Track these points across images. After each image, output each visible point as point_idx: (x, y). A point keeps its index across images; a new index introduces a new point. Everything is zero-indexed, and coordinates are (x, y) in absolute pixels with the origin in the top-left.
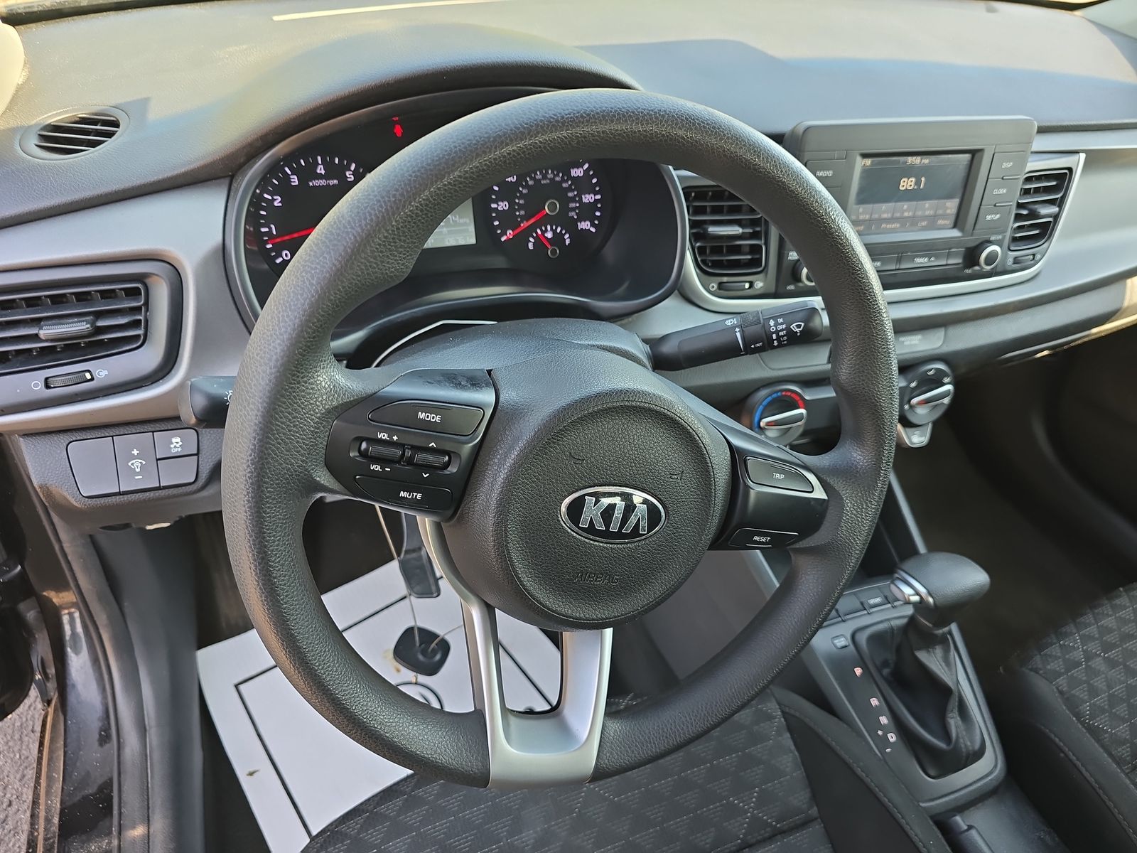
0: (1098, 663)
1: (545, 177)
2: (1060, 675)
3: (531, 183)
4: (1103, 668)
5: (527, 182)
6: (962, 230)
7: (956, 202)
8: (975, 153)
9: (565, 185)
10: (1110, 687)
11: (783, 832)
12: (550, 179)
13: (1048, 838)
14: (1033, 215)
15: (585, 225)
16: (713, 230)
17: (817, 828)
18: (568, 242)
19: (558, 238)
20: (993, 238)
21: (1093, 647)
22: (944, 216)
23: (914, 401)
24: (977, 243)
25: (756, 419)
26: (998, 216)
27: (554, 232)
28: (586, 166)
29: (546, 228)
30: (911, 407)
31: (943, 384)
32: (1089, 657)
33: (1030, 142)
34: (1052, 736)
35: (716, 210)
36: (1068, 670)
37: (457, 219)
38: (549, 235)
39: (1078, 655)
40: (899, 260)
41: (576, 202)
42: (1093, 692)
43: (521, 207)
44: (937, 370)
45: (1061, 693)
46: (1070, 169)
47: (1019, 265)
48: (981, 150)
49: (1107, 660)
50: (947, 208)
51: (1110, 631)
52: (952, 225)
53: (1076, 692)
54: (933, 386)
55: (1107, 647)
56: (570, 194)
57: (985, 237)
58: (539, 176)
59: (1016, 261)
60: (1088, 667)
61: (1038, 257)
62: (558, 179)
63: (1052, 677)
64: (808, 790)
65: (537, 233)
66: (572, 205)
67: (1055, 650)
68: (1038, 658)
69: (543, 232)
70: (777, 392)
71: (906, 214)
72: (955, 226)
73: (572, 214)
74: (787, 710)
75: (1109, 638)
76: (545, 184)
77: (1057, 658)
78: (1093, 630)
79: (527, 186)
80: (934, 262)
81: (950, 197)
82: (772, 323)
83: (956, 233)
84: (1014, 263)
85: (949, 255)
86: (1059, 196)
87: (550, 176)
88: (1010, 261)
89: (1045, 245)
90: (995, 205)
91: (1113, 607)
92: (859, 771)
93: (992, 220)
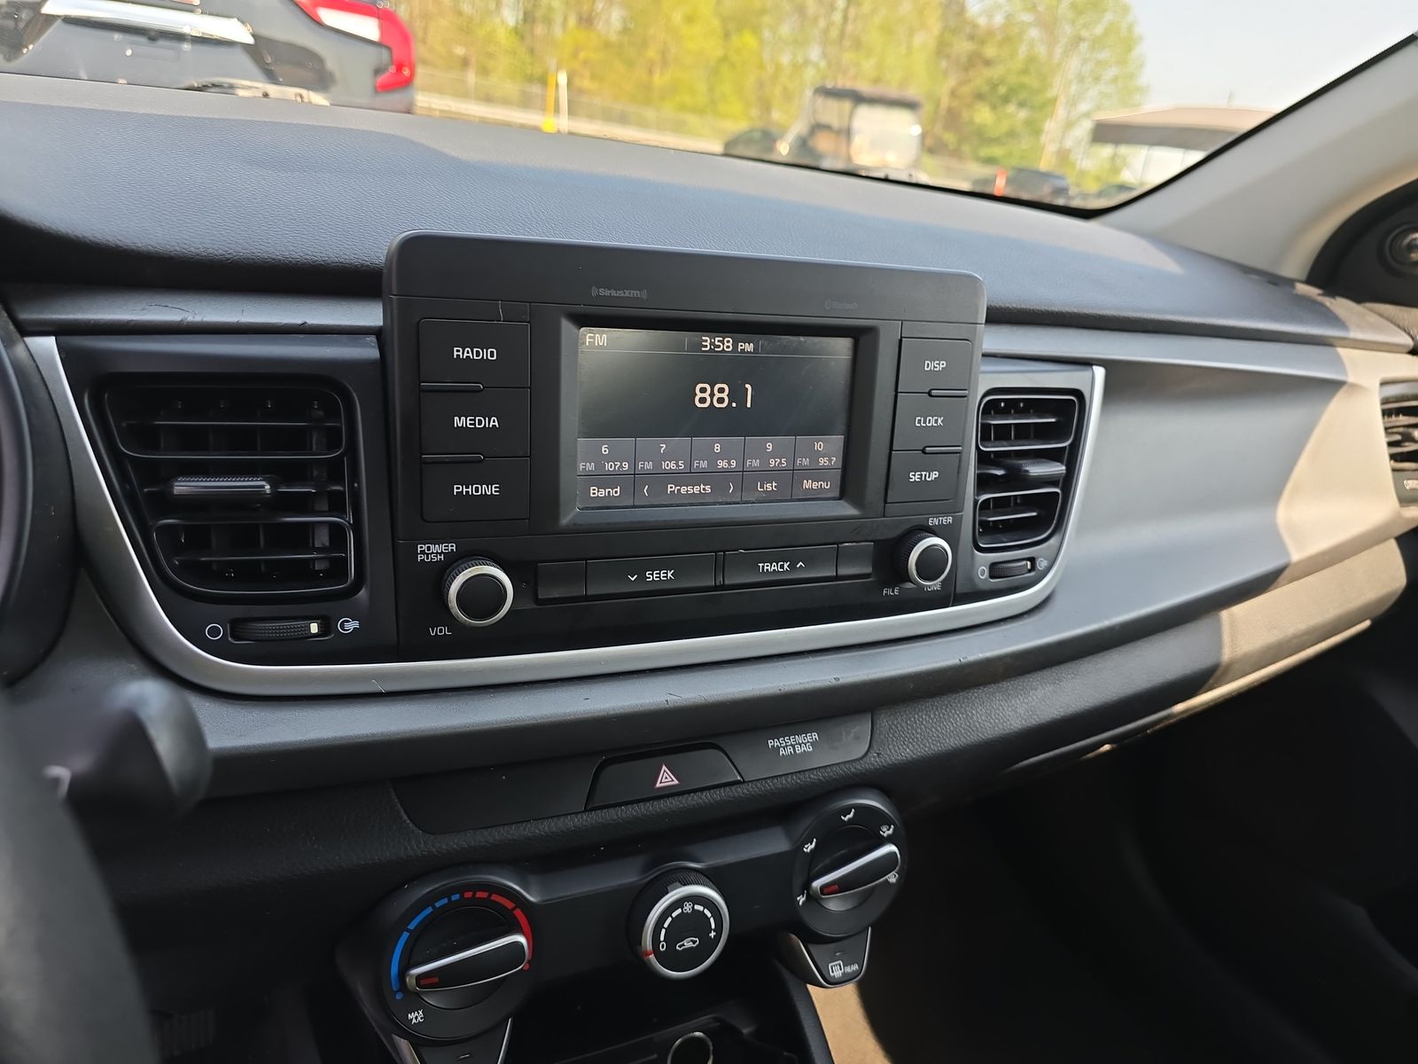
6: (857, 502)
7: (838, 440)
8: (861, 338)
14: (1016, 479)
16: (182, 487)
20: (933, 521)
22: (816, 473)
23: (817, 884)
24: (899, 532)
25: (394, 969)
26: (935, 475)
30: (813, 899)
31: (882, 842)
35: (193, 440)
40: (720, 566)
44: (859, 808)
46: (1078, 395)
47: (1005, 580)
48: (873, 331)
50: (819, 454)
52: (836, 493)
54: (859, 847)
57: (916, 520)
59: (995, 571)
61: (1042, 564)
70: (461, 889)
71: (722, 464)
72: (843, 495)
80: (803, 570)
81: (821, 430)
83: (846, 509)
84: (992, 577)
85: (838, 558)
86: (1064, 444)
88: (982, 573)
89: (1053, 541)
90: (924, 451)
93: (923, 483)
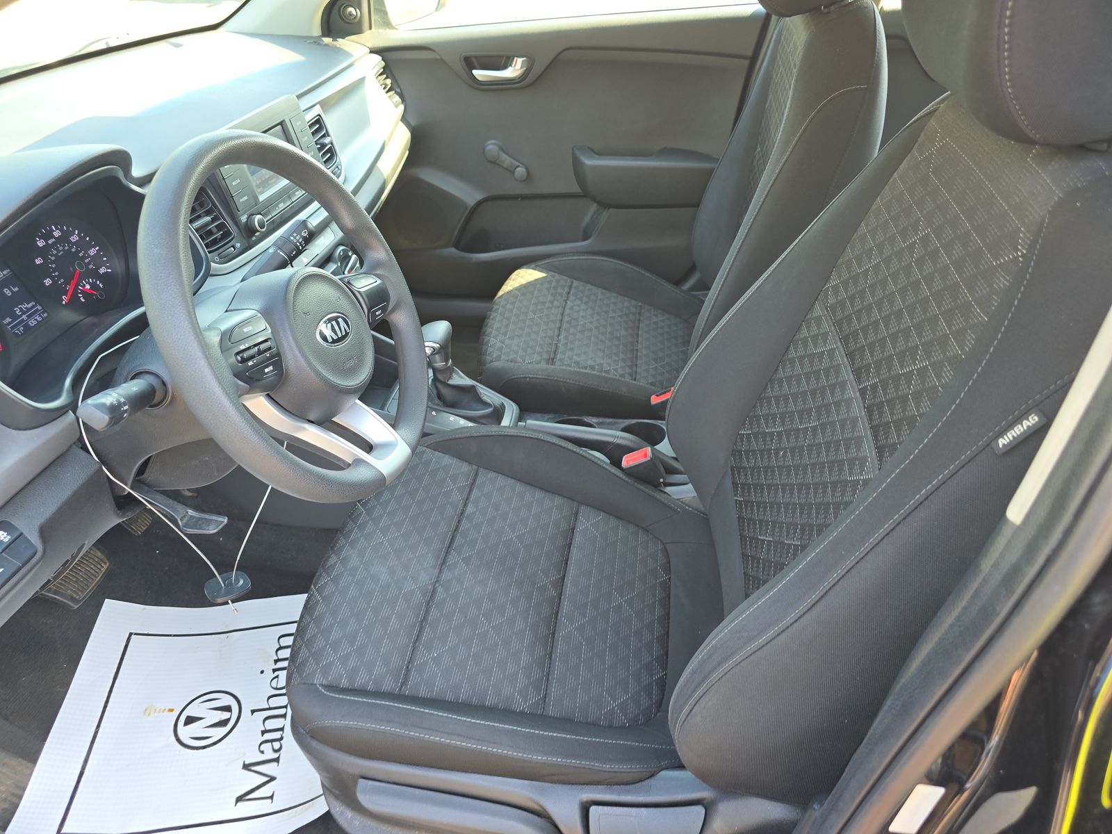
0: (507, 342)
1: (59, 251)
2: (500, 356)
3: (53, 258)
4: (511, 342)
5: (50, 259)
8: (281, 123)
9: (73, 250)
10: (519, 346)
11: (473, 484)
12: (62, 250)
13: (550, 416)
14: (323, 146)
15: (102, 270)
17: (481, 470)
18: (101, 286)
19: (93, 286)
21: (501, 337)
27: (89, 283)
28: (76, 232)
29: (83, 283)
31: (350, 257)
32: (503, 342)
33: (299, 107)
34: (519, 376)
36: (501, 352)
37: (26, 306)
38: (88, 287)
39: (499, 344)
41: (87, 257)
42: (516, 352)
43: (59, 277)
44: (342, 250)
45: (507, 361)
46: (319, 115)
48: (283, 121)
49: (509, 338)
51: (500, 328)
53: (511, 357)
54: (347, 260)
55: (505, 334)
56: (81, 255)
58: (55, 252)
60: (506, 346)
61: (340, 166)
62: (66, 248)
63: (498, 359)
64: (465, 463)
65: (80, 290)
66: (87, 261)
67: (490, 350)
68: (488, 357)
69: (84, 286)
73: (91, 266)
74: (426, 444)
75: (503, 330)
76: (61, 255)
77: (493, 352)
78: (494, 333)
79: (52, 262)
82: (292, 238)
86: (325, 131)
87: (61, 248)
89: (337, 160)
90: (308, 147)
91: (493, 319)
92: (475, 435)
